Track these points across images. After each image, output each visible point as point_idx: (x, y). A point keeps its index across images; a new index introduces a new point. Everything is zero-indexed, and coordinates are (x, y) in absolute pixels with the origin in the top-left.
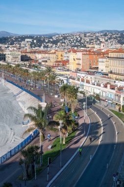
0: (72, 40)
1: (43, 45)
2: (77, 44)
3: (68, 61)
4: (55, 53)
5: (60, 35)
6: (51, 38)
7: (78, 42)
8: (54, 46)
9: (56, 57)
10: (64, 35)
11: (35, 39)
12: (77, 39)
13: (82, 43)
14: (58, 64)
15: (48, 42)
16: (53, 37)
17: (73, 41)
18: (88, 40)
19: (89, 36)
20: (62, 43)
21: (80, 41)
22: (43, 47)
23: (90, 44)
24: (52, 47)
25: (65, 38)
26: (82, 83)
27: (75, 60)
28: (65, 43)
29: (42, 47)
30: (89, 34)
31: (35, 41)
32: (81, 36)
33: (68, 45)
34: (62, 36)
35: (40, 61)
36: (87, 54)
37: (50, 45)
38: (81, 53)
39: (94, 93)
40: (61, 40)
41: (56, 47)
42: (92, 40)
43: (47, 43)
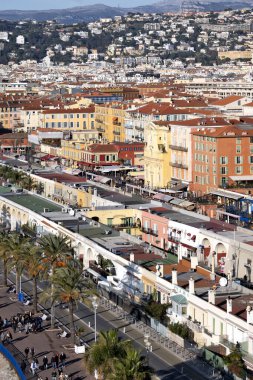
0: (162, 33)
1: (50, 52)
2: (181, 48)
3: (139, 145)
4: (91, 109)
5: (118, 18)
6: (83, 27)
7: (187, 40)
8: (95, 54)
9: (96, 125)
10: (131, 15)
11: (19, 32)
12: (184, 30)
13: (203, 46)
14: (102, 158)
15: (70, 43)
16: (90, 25)
17: (169, 37)
18: (225, 35)
19: (228, 21)
20: (126, 44)
21: (195, 36)
22: (52, 59)
23: (232, 49)
24: (85, 58)
25: (135, 28)
26: (181, 291)
27: (164, 151)
28: (134, 44)
29: (47, 59)
30: (228, 13)
31: (20, 40)
32: (198, 20)
33: (147, 52)
34: (124, 21)
35: (33, 139)
36: (209, 135)
37: (77, 51)
38: (188, 129)
39: (225, 341)
40: (122, 34)
41: (101, 59)
42: (241, 33)
43: (65, 45)
